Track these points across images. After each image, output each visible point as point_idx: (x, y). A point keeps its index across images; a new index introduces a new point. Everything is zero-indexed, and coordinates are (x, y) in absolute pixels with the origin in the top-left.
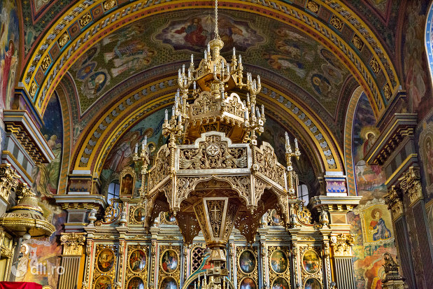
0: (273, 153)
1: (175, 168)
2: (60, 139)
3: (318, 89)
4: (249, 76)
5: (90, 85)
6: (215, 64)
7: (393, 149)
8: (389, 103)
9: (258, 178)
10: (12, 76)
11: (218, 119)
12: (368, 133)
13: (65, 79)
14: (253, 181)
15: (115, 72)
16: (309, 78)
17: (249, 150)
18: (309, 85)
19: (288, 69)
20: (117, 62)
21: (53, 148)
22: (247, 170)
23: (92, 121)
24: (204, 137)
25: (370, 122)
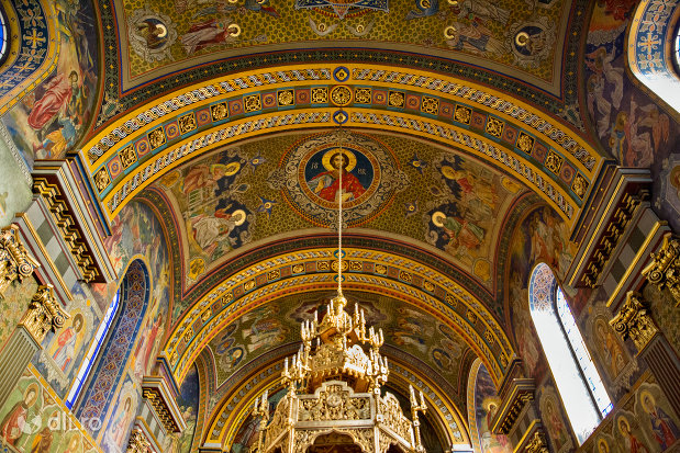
0: (397, 405)
1: (294, 420)
2: (196, 411)
3: (439, 363)
4: (372, 330)
5: (228, 359)
7: (516, 416)
9: (382, 431)
10: (156, 346)
12: (490, 404)
13: (205, 352)
14: (377, 434)
15: (252, 348)
16: (430, 354)
17: (372, 400)
18: (431, 359)
19: (411, 345)
20: (254, 339)
21: (188, 420)
22: (370, 422)
23: (227, 394)
24: (325, 386)
25: (490, 393)
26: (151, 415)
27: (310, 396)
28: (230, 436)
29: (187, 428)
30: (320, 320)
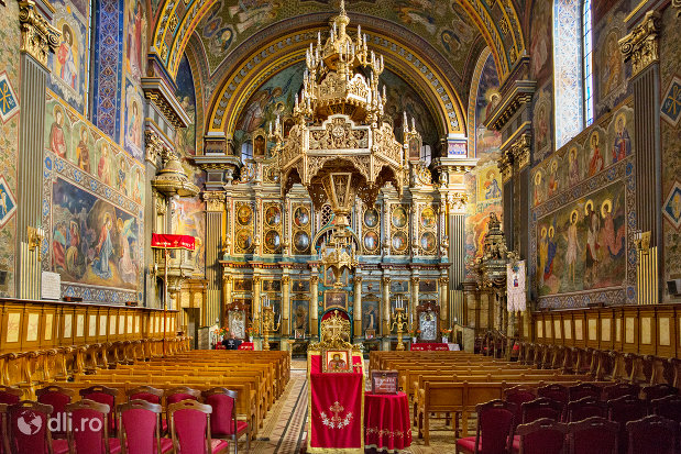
0: (391, 132)
1: (305, 148)
2: (193, 101)
3: (447, 47)
4: (373, 55)
5: (217, 43)
6: (341, 44)
8: (513, 68)
9: (377, 157)
11: (343, 100)
12: (493, 95)
14: (373, 160)
15: (241, 28)
16: (439, 35)
17: (370, 132)
18: (439, 42)
19: (418, 24)
20: (243, 17)
21: (187, 110)
22: (368, 151)
23: (221, 81)
24: (330, 119)
25: (495, 82)
26: (157, 115)
27: (318, 128)
28: (231, 124)
29: (188, 119)
30: (323, 43)
